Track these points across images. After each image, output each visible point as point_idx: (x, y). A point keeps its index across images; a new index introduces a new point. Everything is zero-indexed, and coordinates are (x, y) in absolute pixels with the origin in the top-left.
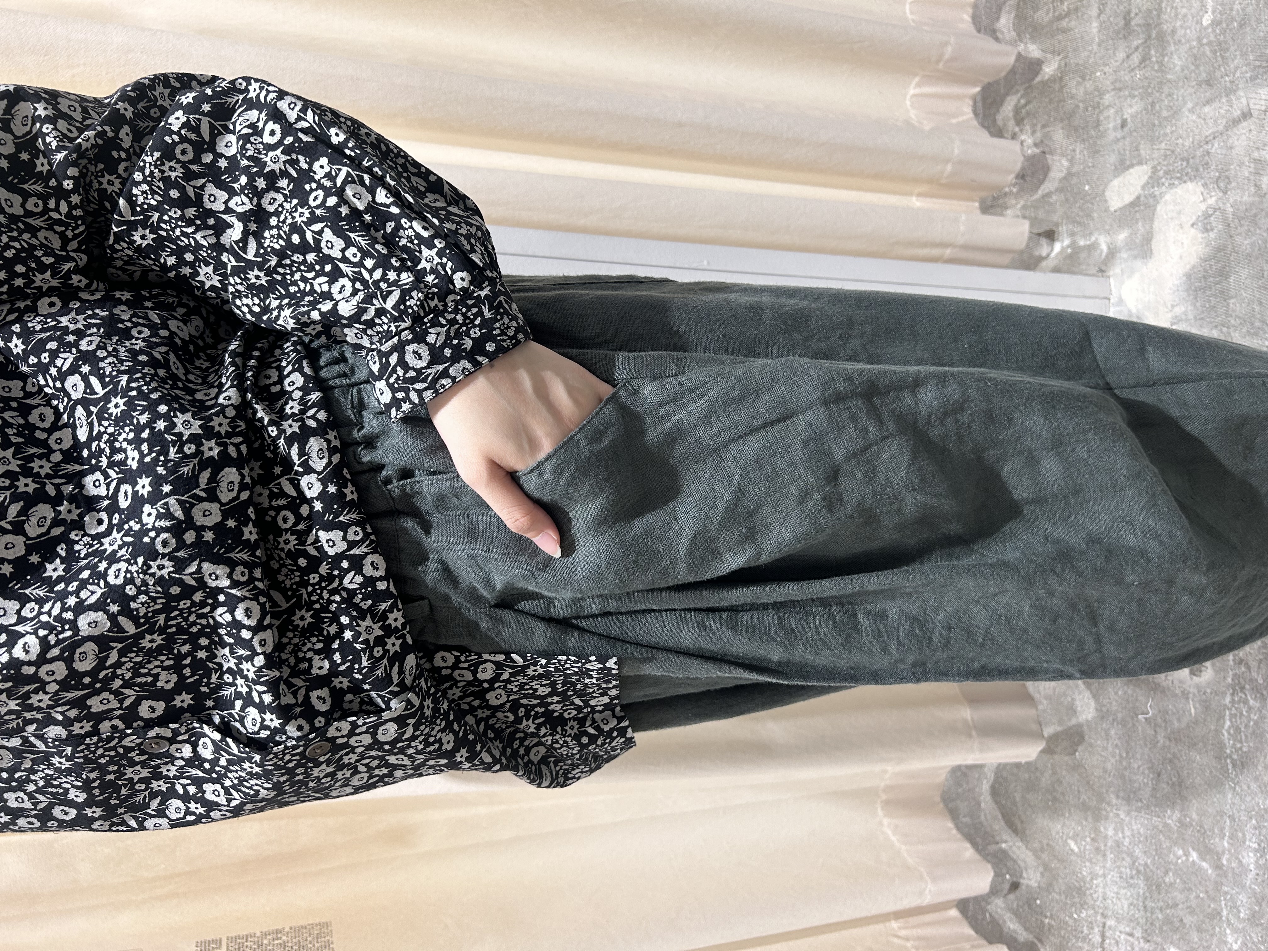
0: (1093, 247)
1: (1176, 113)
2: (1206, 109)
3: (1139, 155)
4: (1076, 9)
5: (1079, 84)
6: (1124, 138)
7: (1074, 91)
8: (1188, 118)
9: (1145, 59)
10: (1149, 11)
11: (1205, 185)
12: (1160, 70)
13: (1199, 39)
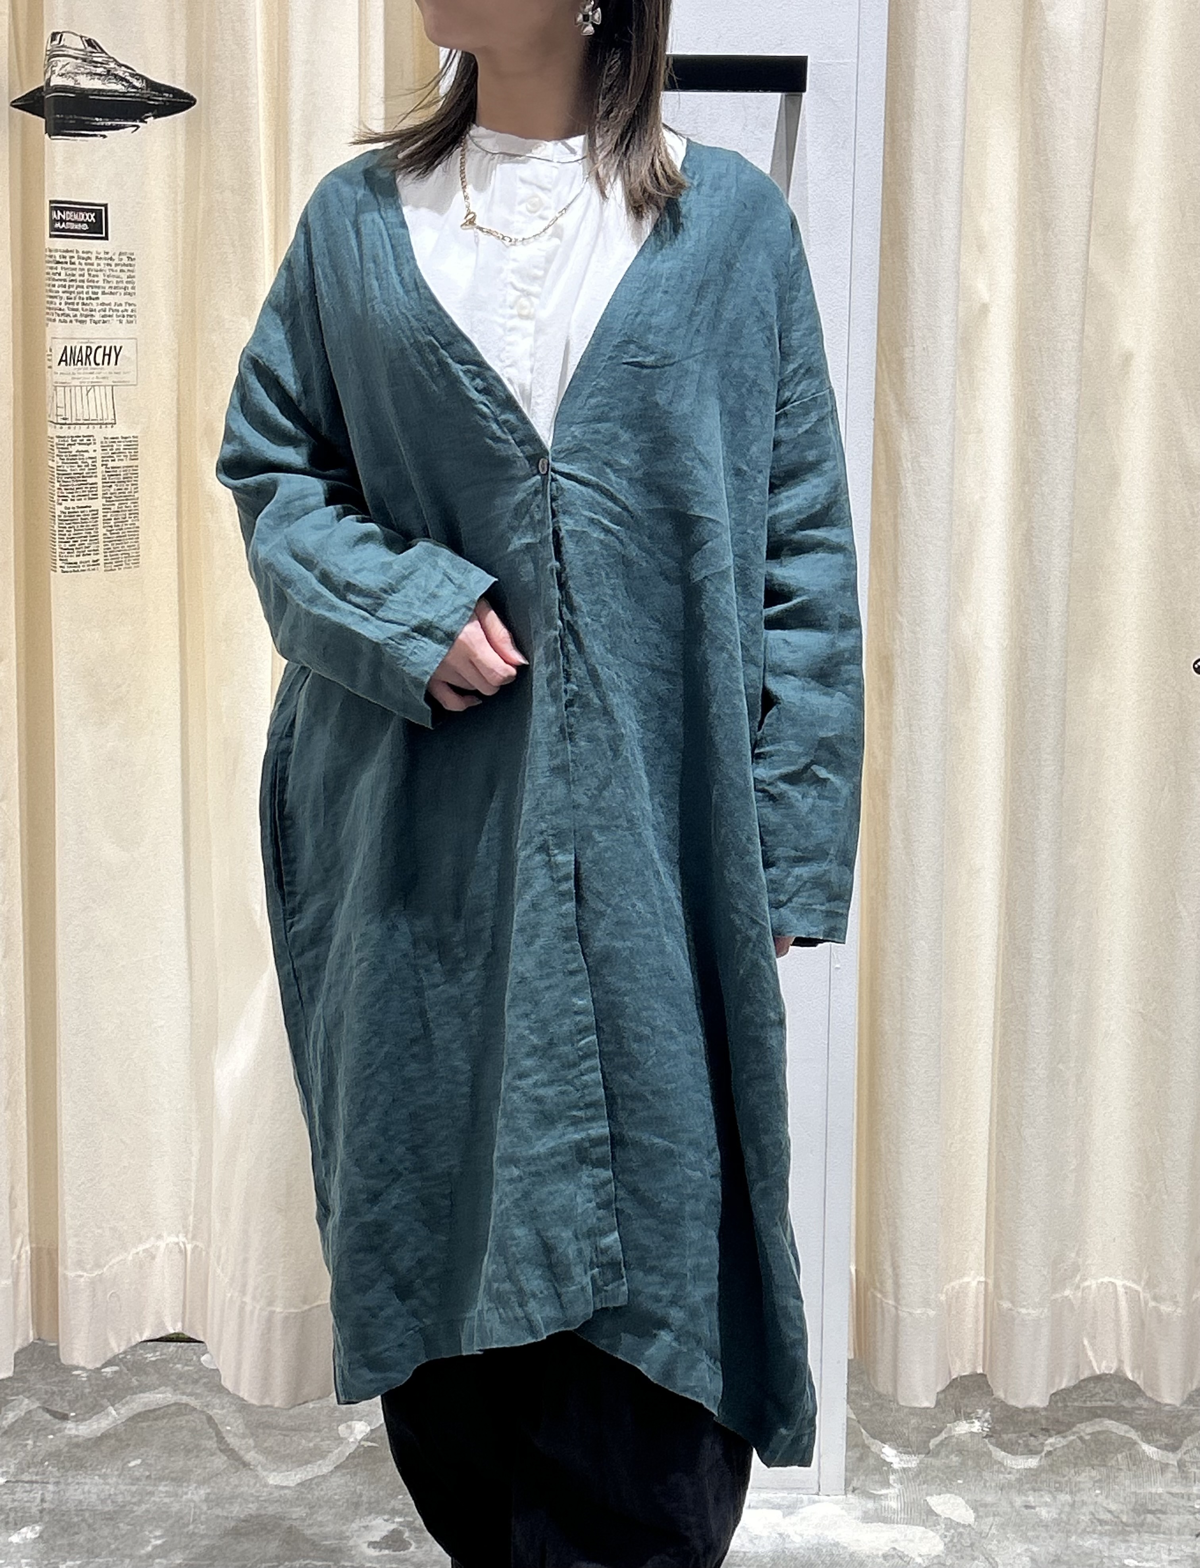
0: (886, 1484)
1: (1029, 1541)
2: (1026, 1559)
3: (987, 1517)
4: (1186, 1478)
5: (1091, 1478)
6: (1013, 1507)
7: (1084, 1474)
8: (1020, 1548)
9: (1102, 1522)
10: (1159, 1526)
11: (939, 1556)
12: (1084, 1530)
13: (1110, 1557)
